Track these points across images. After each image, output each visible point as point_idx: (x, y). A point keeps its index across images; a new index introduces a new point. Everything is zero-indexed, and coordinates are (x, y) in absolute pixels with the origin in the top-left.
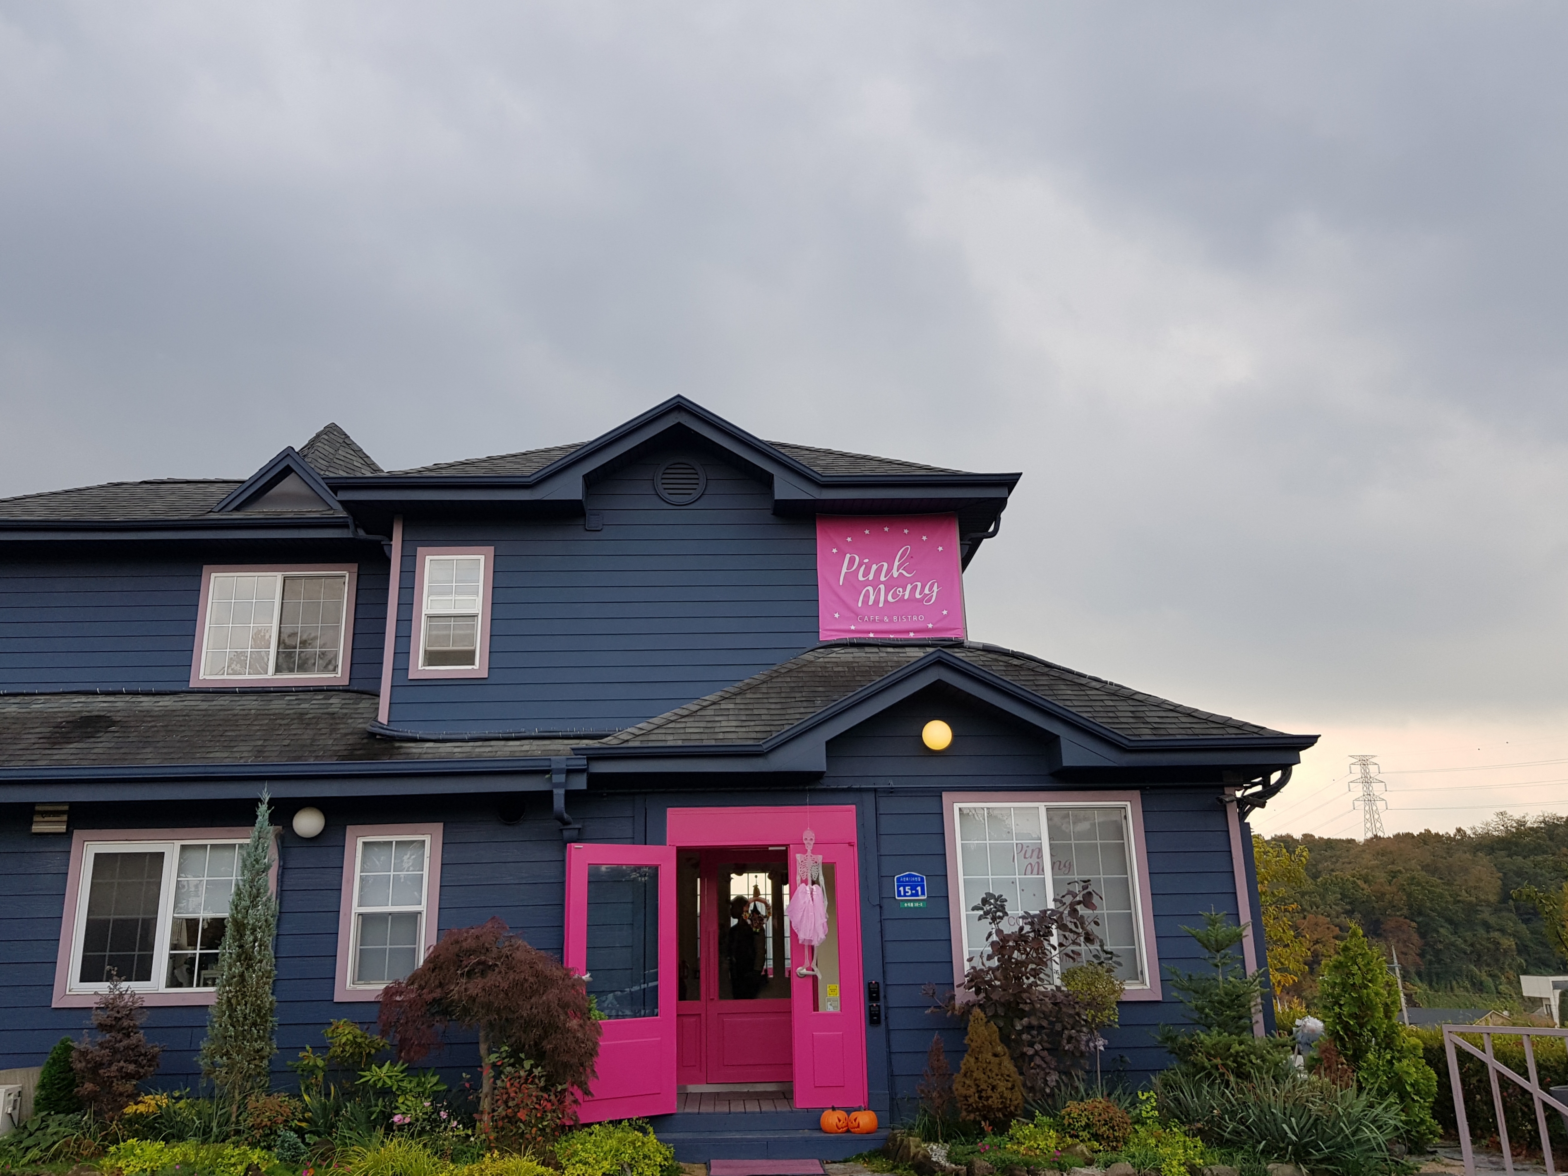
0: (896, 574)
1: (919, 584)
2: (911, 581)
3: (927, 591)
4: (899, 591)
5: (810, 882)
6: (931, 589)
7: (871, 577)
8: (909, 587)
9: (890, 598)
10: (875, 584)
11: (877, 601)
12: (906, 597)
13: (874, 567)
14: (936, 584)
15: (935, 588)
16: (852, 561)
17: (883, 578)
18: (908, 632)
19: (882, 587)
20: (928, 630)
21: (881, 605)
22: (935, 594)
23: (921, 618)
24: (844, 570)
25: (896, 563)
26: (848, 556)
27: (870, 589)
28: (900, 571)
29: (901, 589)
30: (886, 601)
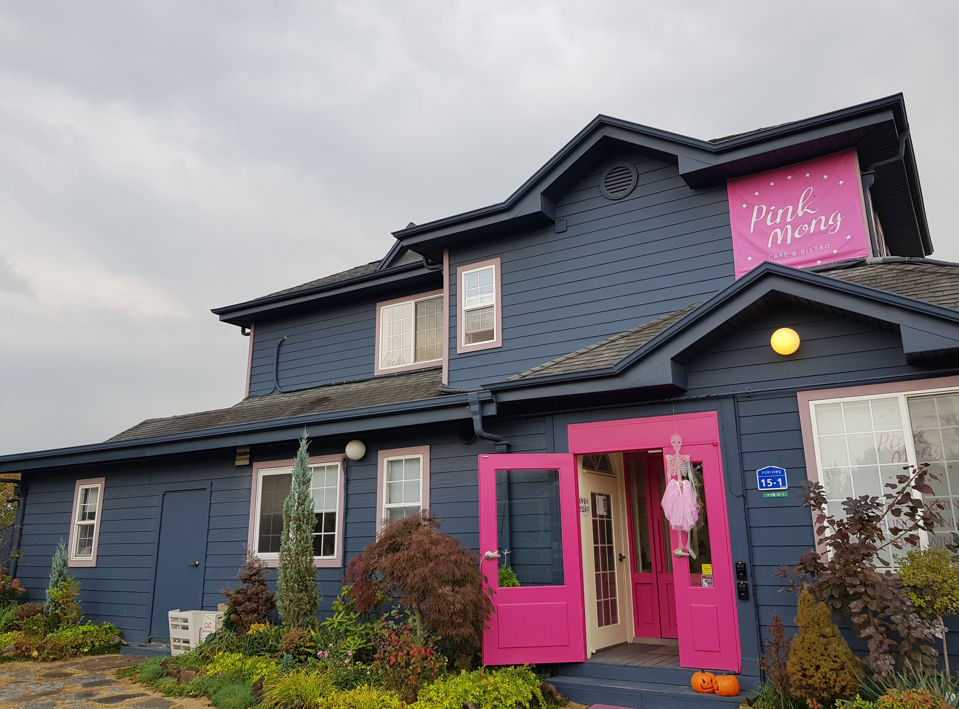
0: (800, 213)
1: (823, 218)
2: (815, 216)
3: (831, 222)
4: (805, 228)
5: (680, 477)
6: (835, 219)
7: (778, 220)
8: (814, 222)
9: (797, 235)
10: (782, 226)
11: (784, 240)
12: (811, 231)
13: (781, 212)
14: (839, 214)
15: (839, 218)
16: (760, 211)
17: (789, 219)
18: (815, 260)
19: (789, 227)
20: (833, 256)
21: (789, 242)
22: (839, 223)
23: (827, 246)
24: (754, 220)
25: (801, 204)
26: (756, 207)
27: (778, 231)
28: (804, 210)
29: (806, 226)
30: (793, 237)
